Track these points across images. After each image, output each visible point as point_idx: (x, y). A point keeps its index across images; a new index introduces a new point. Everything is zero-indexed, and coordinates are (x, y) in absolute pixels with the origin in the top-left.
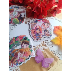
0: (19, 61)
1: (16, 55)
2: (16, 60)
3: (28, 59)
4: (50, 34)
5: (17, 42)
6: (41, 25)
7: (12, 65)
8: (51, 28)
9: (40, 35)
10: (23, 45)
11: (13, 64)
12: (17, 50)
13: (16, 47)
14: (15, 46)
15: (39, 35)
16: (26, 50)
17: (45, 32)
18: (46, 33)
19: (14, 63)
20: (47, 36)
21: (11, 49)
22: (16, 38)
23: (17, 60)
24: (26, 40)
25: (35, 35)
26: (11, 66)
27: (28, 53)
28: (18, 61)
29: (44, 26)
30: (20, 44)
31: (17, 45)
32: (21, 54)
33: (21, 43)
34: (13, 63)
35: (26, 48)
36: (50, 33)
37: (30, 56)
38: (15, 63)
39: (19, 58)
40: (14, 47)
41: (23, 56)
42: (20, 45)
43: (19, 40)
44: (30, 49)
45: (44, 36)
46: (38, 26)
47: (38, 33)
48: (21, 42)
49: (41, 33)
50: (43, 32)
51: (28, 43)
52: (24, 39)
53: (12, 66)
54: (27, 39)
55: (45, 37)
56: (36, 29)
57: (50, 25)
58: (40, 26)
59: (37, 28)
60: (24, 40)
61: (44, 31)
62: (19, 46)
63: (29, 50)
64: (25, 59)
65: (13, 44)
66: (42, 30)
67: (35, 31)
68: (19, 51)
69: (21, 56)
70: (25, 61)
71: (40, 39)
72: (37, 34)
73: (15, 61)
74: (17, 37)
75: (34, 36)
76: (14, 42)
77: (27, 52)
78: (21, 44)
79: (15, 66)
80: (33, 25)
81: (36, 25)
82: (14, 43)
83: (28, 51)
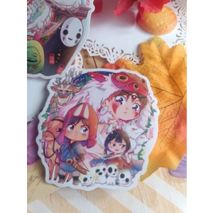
4: (135, 158)
6: (102, 103)
8: (149, 125)
9: (80, 157)
15: (75, 152)
17: (110, 145)
18: (117, 148)
20: (114, 166)
25: (58, 153)
29: (115, 107)
36: (137, 152)
45: (101, 167)
46: (85, 105)
47: (75, 142)
49: (90, 142)
50: (103, 141)
55: (104, 174)
56: (72, 120)
57: (148, 107)
58: (96, 106)
59: (77, 113)
61: (106, 136)
66: (100, 128)
67: (60, 130)
71: (76, 179)
72: (71, 145)
75: (51, 152)
80: (63, 97)
81: (78, 97)
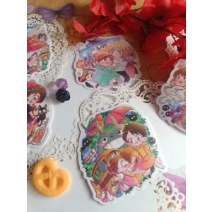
0: (125, 185)
1: (114, 168)
2: (114, 182)
3: (150, 176)
5: (110, 127)
7: (104, 195)
10: (128, 138)
11: (108, 193)
12: (114, 151)
13: (109, 142)
14: (105, 140)
16: (139, 150)
19: (109, 189)
21: (93, 150)
22: (105, 117)
23: (117, 182)
24: (136, 123)
26: (103, 200)
27: (145, 159)
28: (122, 184)
30: (119, 132)
31: (112, 137)
32: (127, 163)
33: (121, 131)
34: (105, 190)
35: (138, 144)
37: (152, 169)
38: (114, 189)
39: (121, 176)
40: (104, 142)
41: (134, 170)
42: (120, 136)
43: (115, 121)
44: (152, 149)
48: (122, 126)
51: (143, 132)
52: (130, 117)
53: (106, 200)
54: (138, 117)
60: (131, 122)
62: (118, 139)
63: (147, 151)
64: (139, 178)
65: (98, 134)
68: (121, 154)
69: (129, 169)
70: (141, 184)
73: (113, 186)
74: (106, 114)
76: (100, 128)
77: (143, 158)
78: (122, 133)
79: (115, 198)
82: (100, 132)
83: (147, 155)
